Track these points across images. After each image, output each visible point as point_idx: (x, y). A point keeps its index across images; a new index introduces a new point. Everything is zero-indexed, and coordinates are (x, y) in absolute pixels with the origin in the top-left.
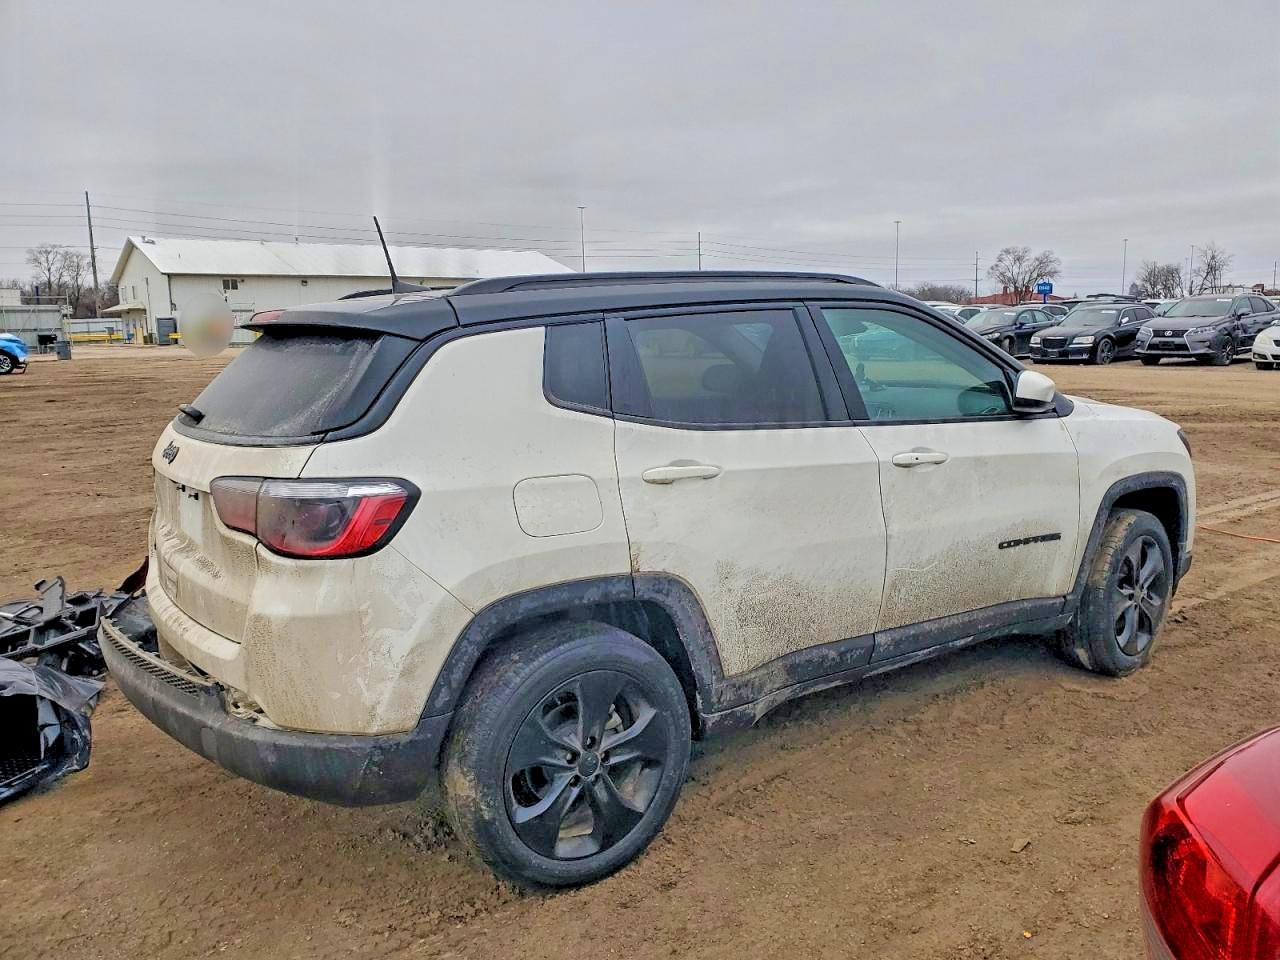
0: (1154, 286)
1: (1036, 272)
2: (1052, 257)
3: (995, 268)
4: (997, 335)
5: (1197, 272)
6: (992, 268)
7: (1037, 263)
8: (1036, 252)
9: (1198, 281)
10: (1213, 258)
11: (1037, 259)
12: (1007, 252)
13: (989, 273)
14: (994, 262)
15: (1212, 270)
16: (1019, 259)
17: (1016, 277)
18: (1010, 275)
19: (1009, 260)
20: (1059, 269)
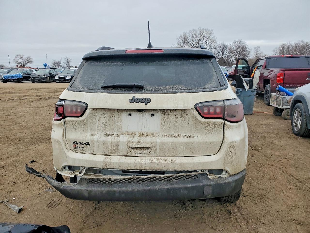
0: (55, 66)
1: (27, 61)
2: (31, 57)
3: (15, 60)
4: (46, 76)
5: (64, 63)
6: (14, 60)
7: (27, 59)
8: (26, 56)
9: (65, 65)
10: (67, 60)
11: (27, 58)
12: (18, 56)
13: (13, 61)
14: (14, 58)
15: (68, 62)
16: (21, 58)
17: (21, 62)
18: (19, 62)
19: (18, 58)
20: (33, 61)
